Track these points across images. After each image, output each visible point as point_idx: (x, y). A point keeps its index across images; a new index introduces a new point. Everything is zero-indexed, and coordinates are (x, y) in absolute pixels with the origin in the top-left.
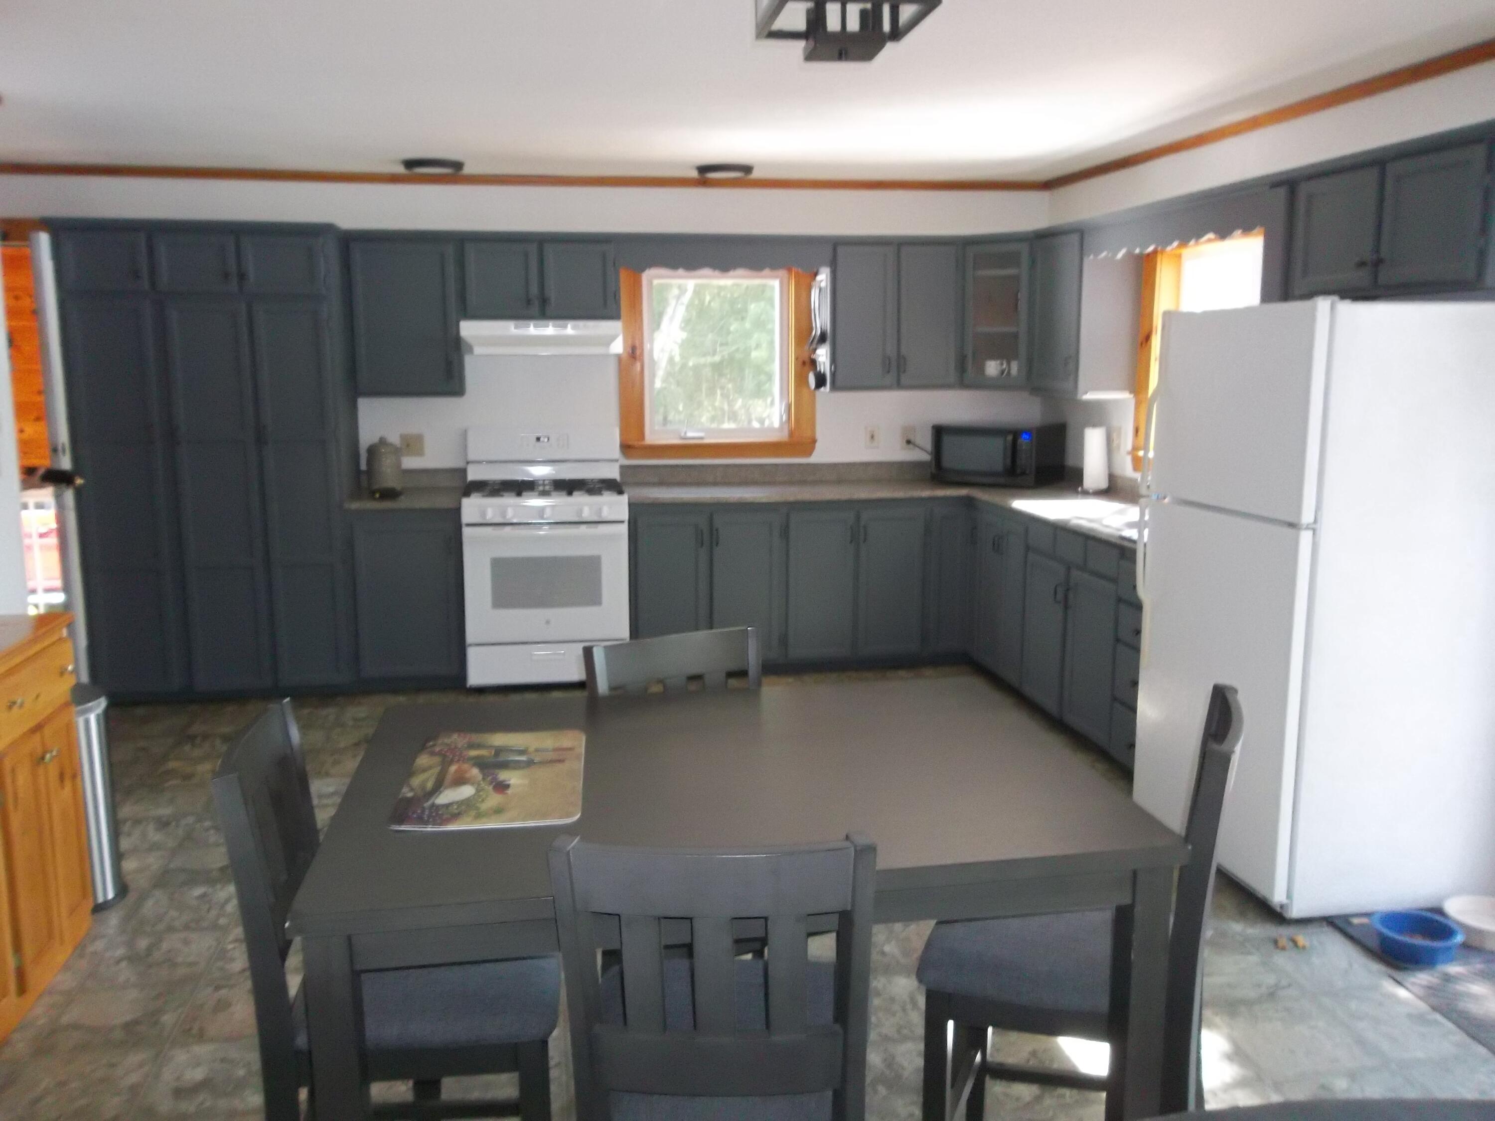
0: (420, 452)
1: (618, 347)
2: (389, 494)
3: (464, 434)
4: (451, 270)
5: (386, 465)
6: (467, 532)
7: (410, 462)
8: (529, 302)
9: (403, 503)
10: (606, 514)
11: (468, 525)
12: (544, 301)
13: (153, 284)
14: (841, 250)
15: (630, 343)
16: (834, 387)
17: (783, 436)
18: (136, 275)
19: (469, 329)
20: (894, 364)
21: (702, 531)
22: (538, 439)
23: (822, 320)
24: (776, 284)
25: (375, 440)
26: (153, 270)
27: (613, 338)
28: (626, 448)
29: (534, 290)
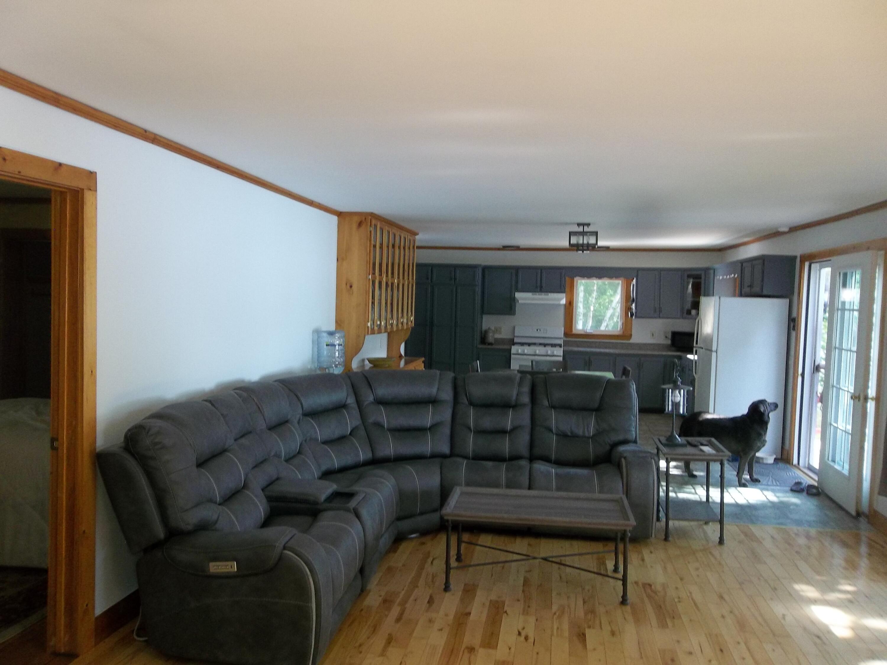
0: (500, 333)
1: (563, 302)
2: (491, 344)
3: (514, 328)
4: (514, 278)
5: (490, 335)
6: (512, 356)
7: (497, 336)
8: (537, 287)
9: (494, 347)
10: (555, 353)
11: (513, 354)
12: (541, 287)
13: (431, 281)
14: (640, 272)
15: (569, 300)
16: (636, 317)
17: (621, 333)
18: (428, 279)
19: (518, 295)
20: (658, 310)
21: (586, 362)
22: (537, 330)
23: (633, 294)
24: (620, 282)
25: (487, 328)
26: (432, 277)
27: (561, 299)
28: (566, 334)
29: (539, 284)
